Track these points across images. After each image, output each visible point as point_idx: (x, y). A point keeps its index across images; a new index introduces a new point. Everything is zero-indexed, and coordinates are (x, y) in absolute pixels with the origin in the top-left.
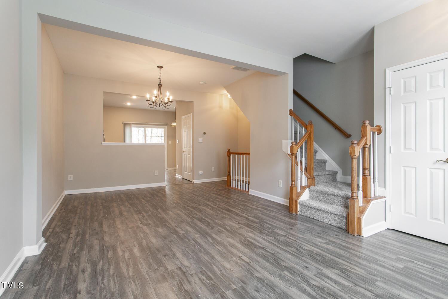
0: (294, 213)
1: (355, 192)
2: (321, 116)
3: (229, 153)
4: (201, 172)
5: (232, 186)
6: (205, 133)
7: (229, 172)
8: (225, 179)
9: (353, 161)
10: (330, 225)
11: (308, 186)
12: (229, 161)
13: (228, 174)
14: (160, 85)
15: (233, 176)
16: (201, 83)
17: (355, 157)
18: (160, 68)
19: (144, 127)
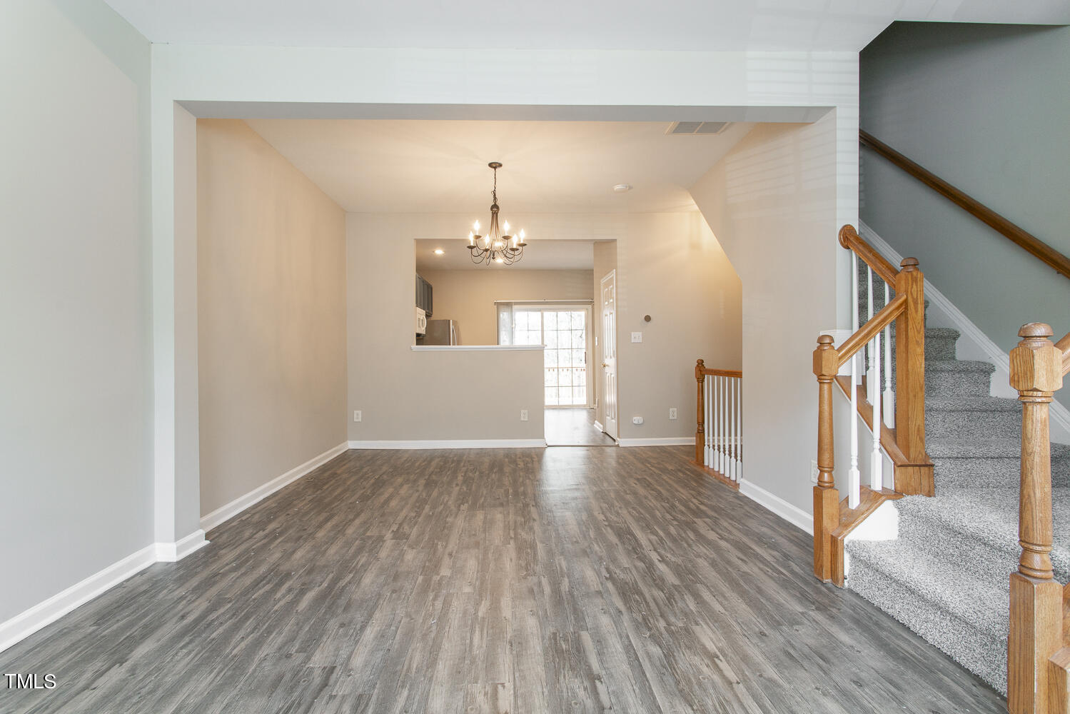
0: (828, 581)
1: (1038, 548)
2: (1014, 240)
3: (701, 371)
4: (637, 419)
5: (706, 464)
6: (648, 319)
7: (701, 423)
8: (691, 441)
9: (1029, 413)
10: (949, 658)
11: (897, 495)
12: (701, 391)
13: (698, 430)
14: (495, 208)
15: (709, 436)
16: (617, 187)
17: (1040, 394)
18: (495, 168)
19: (540, 310)
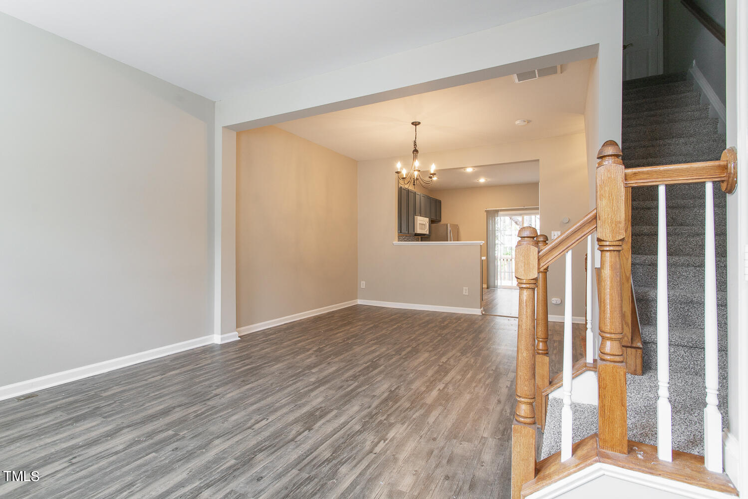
14: (415, 151)
18: (416, 125)
19: (521, 215)
